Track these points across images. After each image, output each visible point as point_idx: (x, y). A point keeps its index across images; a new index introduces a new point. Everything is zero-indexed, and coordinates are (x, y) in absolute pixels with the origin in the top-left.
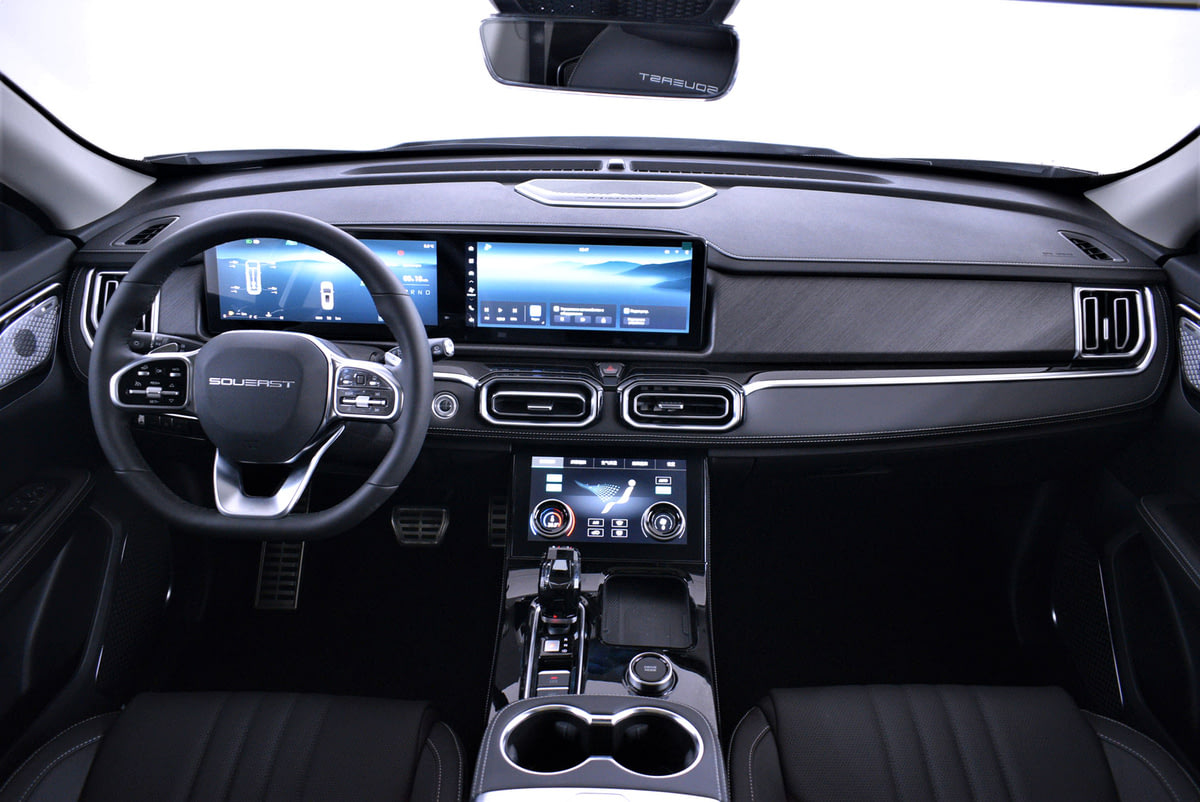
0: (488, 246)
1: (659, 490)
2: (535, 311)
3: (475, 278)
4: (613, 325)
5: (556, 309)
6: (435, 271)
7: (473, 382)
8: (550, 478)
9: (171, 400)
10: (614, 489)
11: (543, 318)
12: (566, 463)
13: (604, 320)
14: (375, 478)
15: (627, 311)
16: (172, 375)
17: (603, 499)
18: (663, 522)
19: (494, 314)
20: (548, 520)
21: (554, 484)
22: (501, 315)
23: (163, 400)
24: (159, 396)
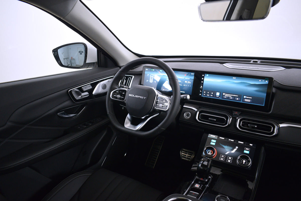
0: (207, 75)
1: (245, 152)
2: (218, 94)
3: (203, 83)
4: (240, 101)
5: (224, 94)
6: (193, 80)
7: (196, 110)
8: (212, 141)
9: (122, 99)
10: (231, 148)
11: (220, 96)
12: (218, 138)
13: (237, 99)
15: (245, 97)
16: (123, 93)
17: (227, 150)
18: (244, 161)
19: (206, 94)
20: (209, 152)
21: (213, 143)
22: (208, 94)
23: (120, 99)
24: (119, 98)
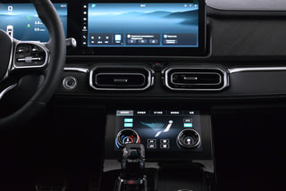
0: (94, 5)
1: (186, 125)
2: (118, 38)
3: (87, 21)
4: (159, 44)
5: (129, 36)
6: (66, 18)
7: (85, 71)
8: (126, 120)
10: (162, 125)
11: (122, 41)
12: (135, 113)
13: (153, 42)
14: (33, 99)
15: (165, 36)
17: (156, 130)
18: (189, 140)
19: (96, 40)
20: (126, 140)
21: (129, 123)
22: (100, 40)
